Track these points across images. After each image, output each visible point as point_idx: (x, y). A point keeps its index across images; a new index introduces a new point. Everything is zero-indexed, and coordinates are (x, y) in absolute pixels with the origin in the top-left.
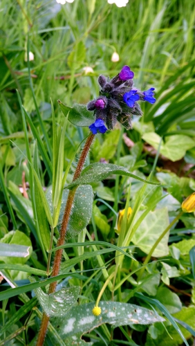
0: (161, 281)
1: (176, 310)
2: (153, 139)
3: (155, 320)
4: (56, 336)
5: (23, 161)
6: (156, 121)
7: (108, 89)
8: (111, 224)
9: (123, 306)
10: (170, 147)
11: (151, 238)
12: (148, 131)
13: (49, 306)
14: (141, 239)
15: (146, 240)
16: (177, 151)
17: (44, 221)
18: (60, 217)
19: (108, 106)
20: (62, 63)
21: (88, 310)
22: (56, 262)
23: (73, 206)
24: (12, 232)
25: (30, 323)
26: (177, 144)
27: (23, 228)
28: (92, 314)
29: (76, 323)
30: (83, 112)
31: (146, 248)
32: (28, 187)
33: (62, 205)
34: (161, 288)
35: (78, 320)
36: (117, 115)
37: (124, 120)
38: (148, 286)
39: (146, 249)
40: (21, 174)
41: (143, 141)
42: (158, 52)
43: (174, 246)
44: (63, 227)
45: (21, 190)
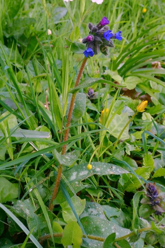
0: (125, 153)
1: (135, 169)
2: (118, 78)
3: (123, 172)
4: (66, 181)
5: (46, 90)
7: (95, 30)
9: (105, 164)
10: (127, 83)
11: (119, 130)
12: (114, 74)
13: (62, 160)
14: (113, 130)
15: (116, 131)
16: (132, 85)
17: (58, 113)
18: (67, 111)
19: (95, 40)
21: (84, 167)
22: (65, 137)
23: (74, 104)
24: (40, 127)
25: (51, 174)
26: (131, 81)
27: (47, 125)
28: (87, 169)
29: (77, 174)
30: (80, 47)
31: (116, 135)
32: (49, 104)
33: (68, 104)
34: (126, 157)
35: (78, 173)
36: (100, 45)
37: (104, 50)
38: (119, 156)
40: (45, 97)
43: (132, 135)
44: (69, 116)
45: (46, 106)
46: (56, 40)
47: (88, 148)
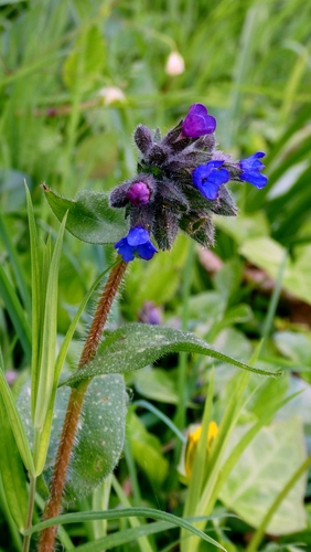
6: (273, 209)
7: (158, 158)
8: (171, 456)
10: (306, 271)
11: (264, 490)
12: (253, 235)
14: (240, 491)
15: (253, 495)
17: (14, 460)
18: (50, 451)
19: (159, 198)
20: (50, 78)
23: (79, 426)
30: (101, 210)
31: (252, 512)
33: (55, 422)
36: (179, 217)
37: (195, 227)
39: (252, 515)
42: (276, 42)
44: (56, 474)
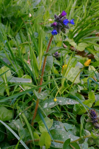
0: (78, 91)
1: (83, 101)
2: (74, 44)
3: (76, 103)
4: (41, 108)
5: (28, 52)
7: (58, 19)
8: (60, 73)
9: (64, 98)
10: (79, 47)
11: (74, 77)
13: (39, 96)
14: (70, 77)
15: (72, 78)
16: (82, 48)
18: (41, 67)
19: (58, 25)
20: (41, 18)
21: (52, 100)
22: (41, 82)
23: (46, 63)
24: (25, 75)
25: (32, 104)
26: (82, 46)
27: (29, 74)
28: (54, 101)
30: (49, 28)
31: (72, 80)
32: (30, 61)
33: (42, 63)
34: (77, 94)
35: (49, 103)
36: (61, 28)
37: (64, 30)
38: (73, 93)
39: (72, 81)
40: (28, 56)
41: (70, 45)
42: (74, 16)
43: (82, 80)
44: (43, 70)
45: (28, 62)
46: (35, 20)
47: (55, 88)
